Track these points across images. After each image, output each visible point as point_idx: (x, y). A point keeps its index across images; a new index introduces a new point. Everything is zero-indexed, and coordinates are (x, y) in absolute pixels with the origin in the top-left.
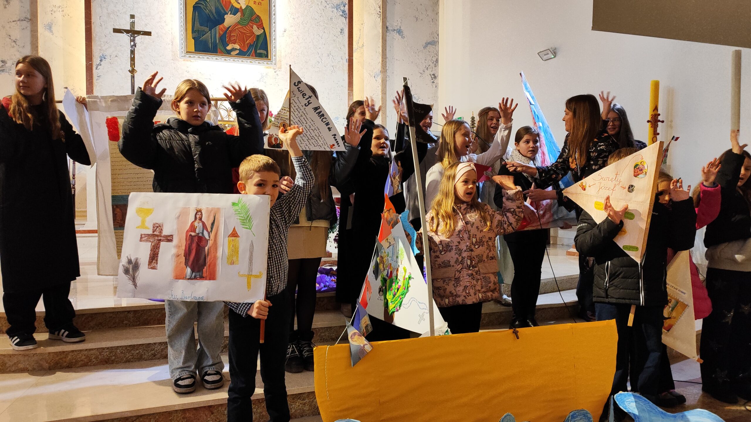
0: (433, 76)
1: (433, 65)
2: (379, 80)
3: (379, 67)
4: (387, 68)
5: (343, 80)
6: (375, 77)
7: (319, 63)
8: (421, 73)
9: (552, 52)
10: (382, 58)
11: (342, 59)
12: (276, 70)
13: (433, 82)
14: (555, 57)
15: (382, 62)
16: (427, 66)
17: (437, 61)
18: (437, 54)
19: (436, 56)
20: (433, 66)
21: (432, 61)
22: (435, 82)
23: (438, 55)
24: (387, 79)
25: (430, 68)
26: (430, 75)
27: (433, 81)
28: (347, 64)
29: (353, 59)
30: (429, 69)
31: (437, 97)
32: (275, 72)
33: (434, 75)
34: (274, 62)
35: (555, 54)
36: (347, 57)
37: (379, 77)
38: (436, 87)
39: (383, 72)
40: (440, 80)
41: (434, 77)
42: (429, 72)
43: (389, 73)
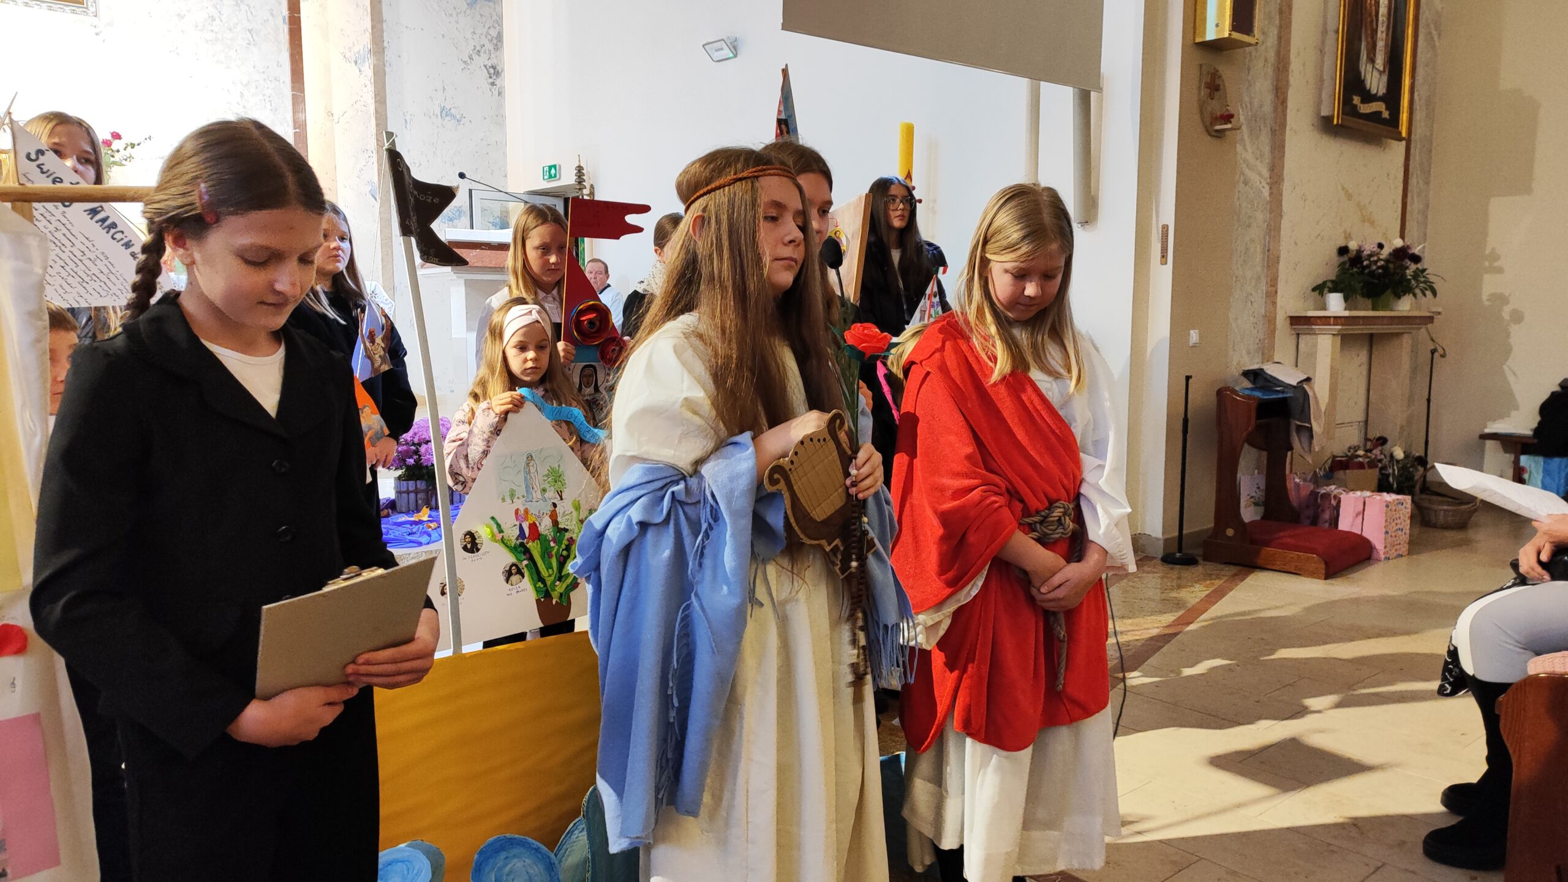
0: (492, 71)
1: (489, 46)
2: (369, 72)
3: (366, 40)
4: (386, 44)
5: (279, 65)
6: (356, 62)
7: (214, 20)
8: (465, 62)
9: (729, 44)
10: (372, 20)
11: (272, 14)
12: (97, 30)
13: (493, 84)
14: (735, 56)
15: (373, 28)
16: (478, 48)
17: (500, 37)
18: (499, 21)
19: (497, 25)
20: (492, 48)
21: (490, 37)
22: (498, 82)
23: (501, 25)
24: (387, 69)
25: (485, 52)
26: (485, 66)
27: (491, 80)
28: (286, 28)
29: (299, 18)
30: (482, 54)
31: (503, 117)
32: (97, 34)
33: (494, 67)
34: (92, 9)
35: (735, 49)
36: (286, 12)
37: (367, 64)
38: (500, 94)
39: (375, 53)
40: (510, 80)
41: (495, 72)
42: (482, 60)
43: (389, 55)
